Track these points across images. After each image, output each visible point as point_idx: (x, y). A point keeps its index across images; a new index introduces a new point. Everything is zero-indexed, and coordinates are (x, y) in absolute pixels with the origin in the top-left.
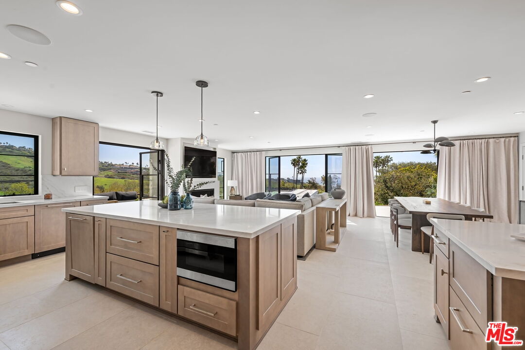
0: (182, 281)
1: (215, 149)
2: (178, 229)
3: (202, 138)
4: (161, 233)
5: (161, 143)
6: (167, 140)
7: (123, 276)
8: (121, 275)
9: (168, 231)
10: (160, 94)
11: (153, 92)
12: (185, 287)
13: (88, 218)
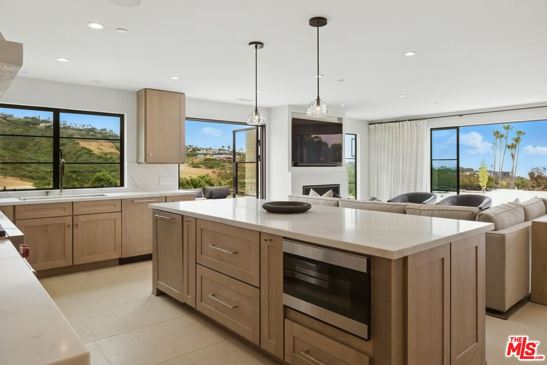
0: (291, 314)
2: (285, 238)
3: (318, 103)
4: (263, 242)
5: (261, 116)
6: (269, 110)
7: (216, 297)
8: (213, 295)
9: (271, 240)
10: (259, 45)
11: (251, 43)
12: (294, 324)
13: (176, 217)
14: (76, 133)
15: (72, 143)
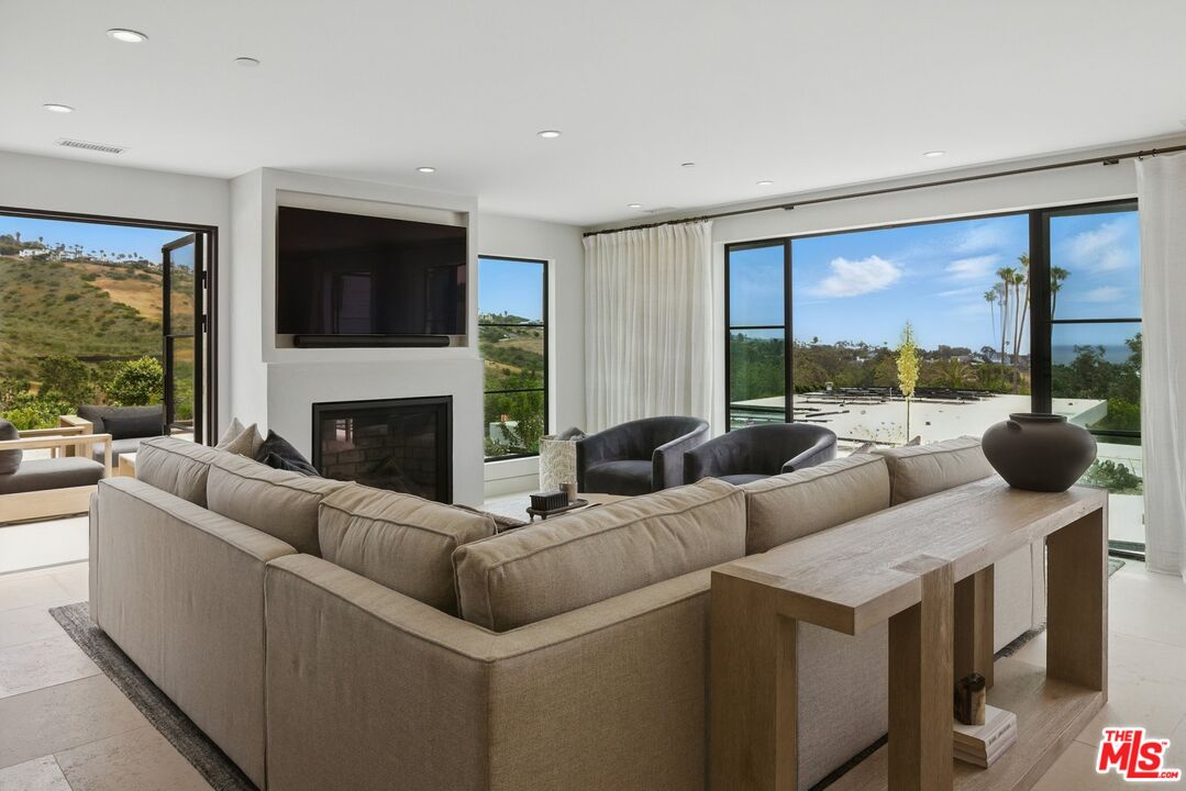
6: (230, 185)
14: (103, 271)
15: (93, 294)
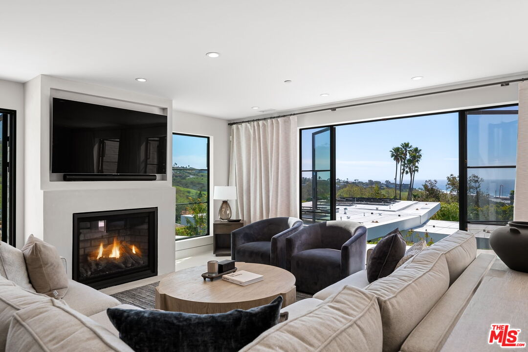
1: (164, 109)
6: (24, 86)
